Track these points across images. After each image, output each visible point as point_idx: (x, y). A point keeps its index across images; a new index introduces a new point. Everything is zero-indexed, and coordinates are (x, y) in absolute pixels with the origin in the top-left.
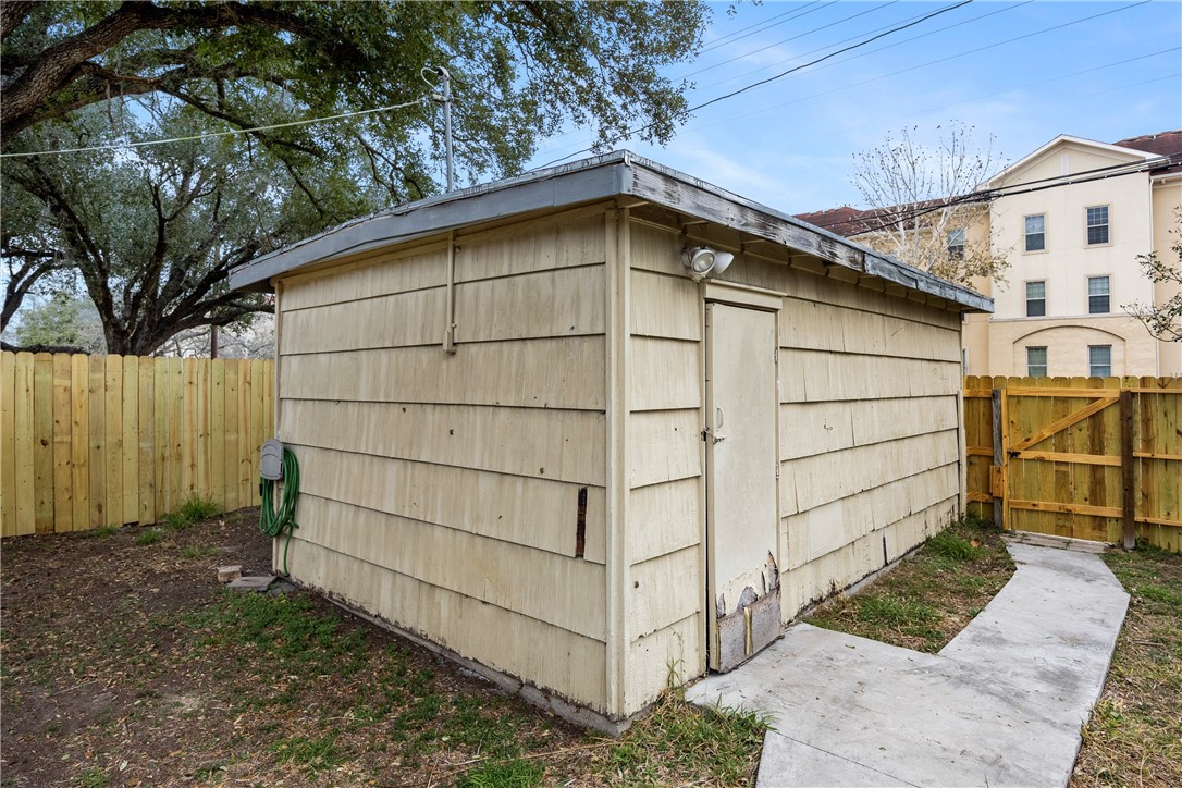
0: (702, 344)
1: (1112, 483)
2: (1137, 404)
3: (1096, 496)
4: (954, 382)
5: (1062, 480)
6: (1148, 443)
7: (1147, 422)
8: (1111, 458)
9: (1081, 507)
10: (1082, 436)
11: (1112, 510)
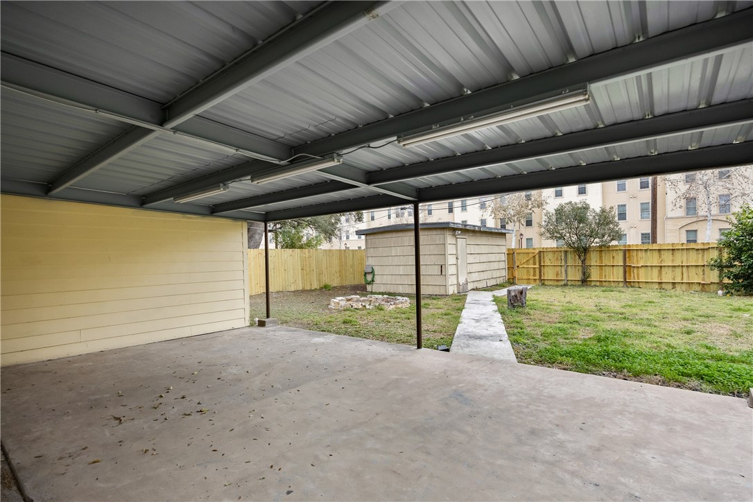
0: (456, 245)
1: (537, 271)
2: (542, 253)
3: (534, 275)
4: (504, 250)
5: (528, 272)
6: (544, 262)
7: (544, 257)
8: (537, 266)
9: (531, 277)
10: (531, 261)
11: (537, 277)
